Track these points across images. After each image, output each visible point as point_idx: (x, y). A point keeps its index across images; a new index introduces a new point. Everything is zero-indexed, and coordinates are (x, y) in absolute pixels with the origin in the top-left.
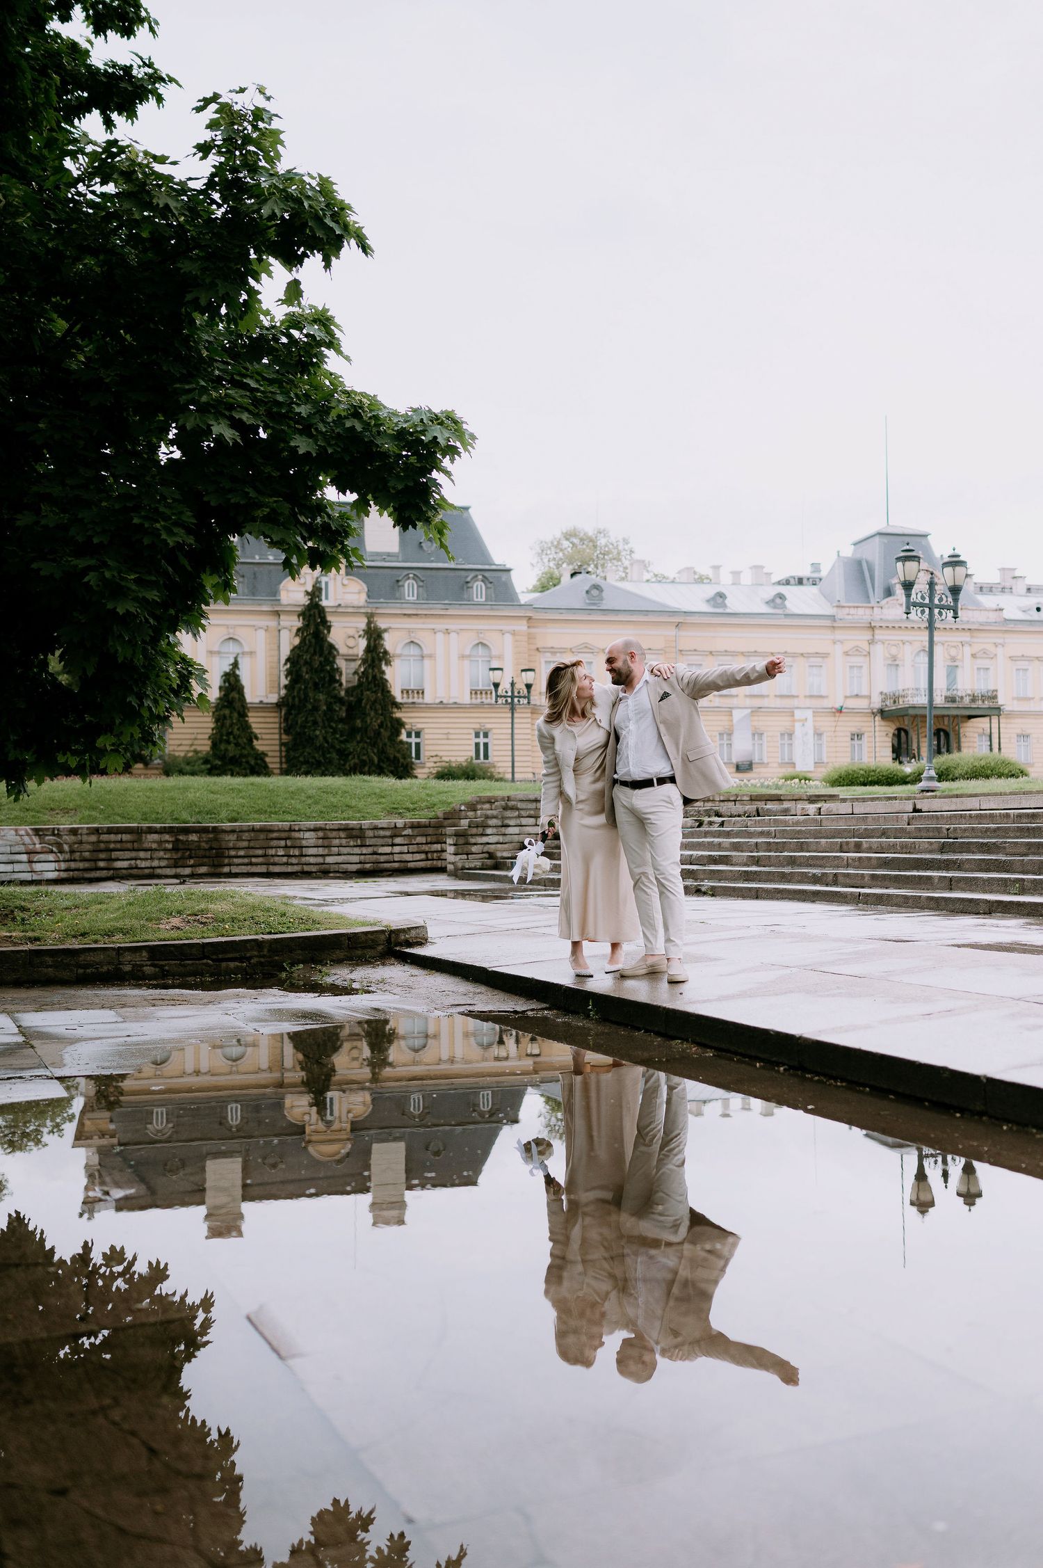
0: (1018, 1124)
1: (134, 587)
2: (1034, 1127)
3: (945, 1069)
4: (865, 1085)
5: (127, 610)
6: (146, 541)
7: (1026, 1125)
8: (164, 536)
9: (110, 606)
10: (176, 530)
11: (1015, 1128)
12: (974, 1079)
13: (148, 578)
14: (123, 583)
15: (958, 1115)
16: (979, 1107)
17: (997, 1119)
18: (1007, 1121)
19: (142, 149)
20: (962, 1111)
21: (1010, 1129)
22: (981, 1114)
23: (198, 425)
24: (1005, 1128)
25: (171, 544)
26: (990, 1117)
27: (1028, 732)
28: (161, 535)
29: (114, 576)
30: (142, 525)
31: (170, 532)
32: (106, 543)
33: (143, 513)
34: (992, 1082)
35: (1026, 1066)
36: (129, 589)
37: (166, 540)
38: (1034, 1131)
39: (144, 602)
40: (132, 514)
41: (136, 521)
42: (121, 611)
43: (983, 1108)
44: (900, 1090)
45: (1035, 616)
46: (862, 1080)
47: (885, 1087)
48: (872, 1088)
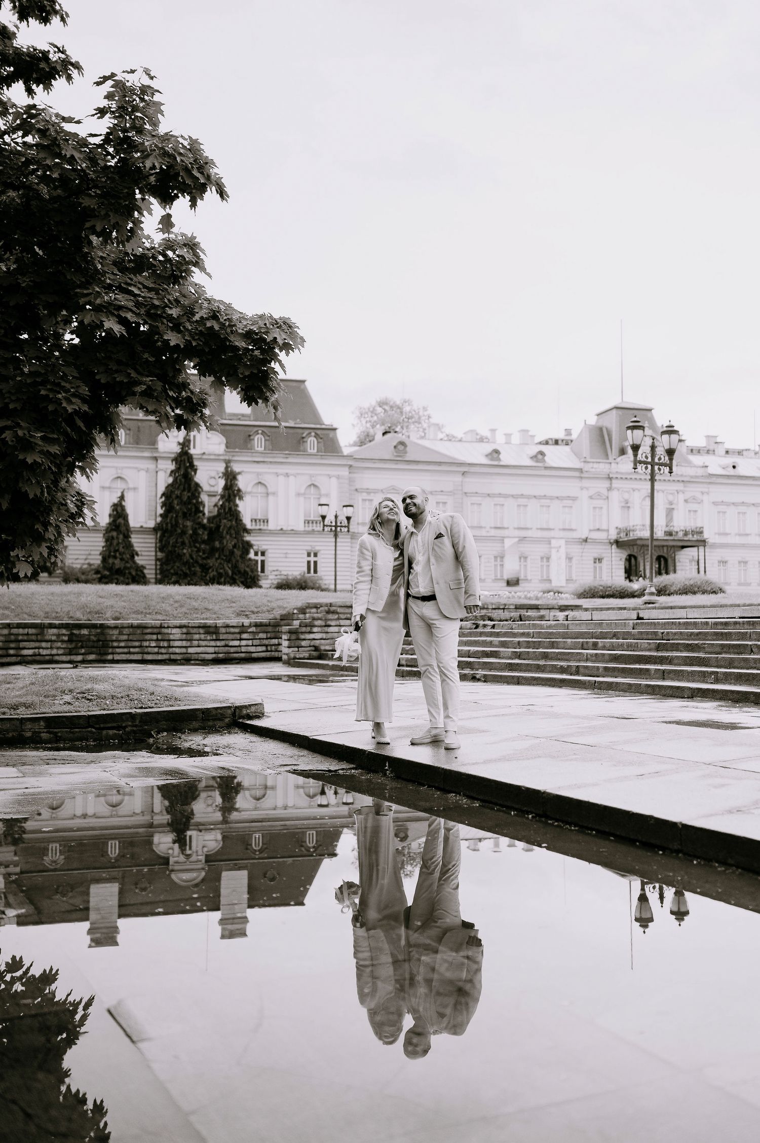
0: (705, 859)
1: (40, 443)
2: (717, 862)
3: (651, 817)
4: (592, 830)
5: (35, 460)
6: (51, 408)
7: (710, 860)
8: (64, 405)
9: (21, 457)
10: (74, 400)
11: (702, 863)
12: (673, 825)
13: (51, 436)
14: (32, 440)
15: (661, 852)
16: (676, 846)
17: (690, 855)
18: (697, 857)
19: (55, 112)
20: (663, 849)
21: (699, 863)
22: (678, 851)
23: (93, 321)
24: (695, 862)
25: (70, 411)
26: (684, 854)
27: (726, 559)
28: (62, 403)
29: (24, 434)
30: (47, 396)
31: (70, 402)
32: (19, 408)
33: (48, 387)
34: (686, 827)
35: (711, 815)
36: (36, 444)
37: (65, 408)
38: (717, 865)
39: (48, 454)
40: (40, 387)
41: (43, 392)
42: (30, 460)
43: (679, 847)
44: (618, 833)
45: (732, 472)
46: (590, 825)
47: (607, 830)
48: (597, 831)
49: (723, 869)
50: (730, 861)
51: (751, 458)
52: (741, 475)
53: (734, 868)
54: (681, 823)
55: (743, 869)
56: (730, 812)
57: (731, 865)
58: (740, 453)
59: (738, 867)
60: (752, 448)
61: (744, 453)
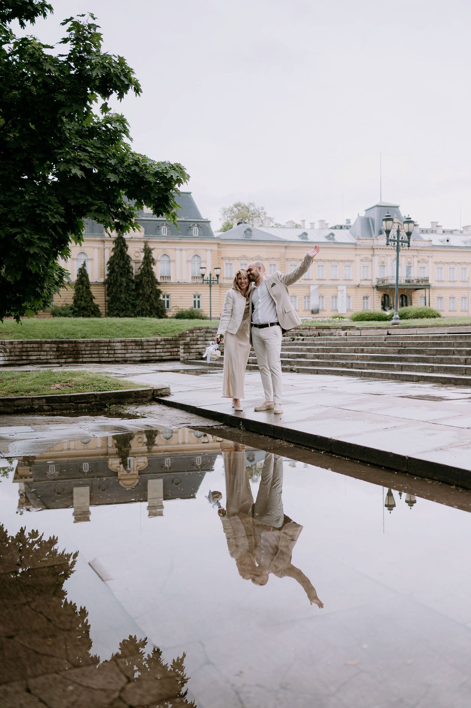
0: (421, 477)
1: (37, 242)
2: (428, 478)
3: (391, 453)
4: (357, 460)
5: (35, 252)
6: (43, 221)
7: (424, 477)
8: (50, 219)
9: (27, 250)
10: (56, 216)
11: (419, 479)
12: (403, 458)
13: (44, 237)
14: (32, 240)
15: (396, 473)
16: (405, 469)
17: (412, 474)
18: (417, 476)
19: (38, 42)
20: (398, 471)
21: (418, 479)
22: (406, 472)
23: (65, 168)
24: (415, 478)
25: (54, 222)
26: (410, 474)
27: (442, 296)
29: (28, 236)
30: (40, 214)
31: (53, 217)
32: (24, 221)
33: (41, 208)
34: (410, 459)
35: (425, 452)
36: (35, 242)
37: (51, 221)
39: (42, 248)
40: (36, 209)
41: (38, 212)
42: (32, 252)
43: (407, 470)
44: (372, 462)
45: (446, 244)
46: (356, 458)
47: (366, 460)
48: (361, 461)
49: (431, 482)
50: (435, 478)
51: (458, 235)
52: (452, 245)
53: (437, 482)
54: (407, 456)
55: (442, 482)
56: (436, 450)
57: (436, 480)
58: (451, 232)
59: (439, 481)
60: (459, 229)
61: (454, 232)
